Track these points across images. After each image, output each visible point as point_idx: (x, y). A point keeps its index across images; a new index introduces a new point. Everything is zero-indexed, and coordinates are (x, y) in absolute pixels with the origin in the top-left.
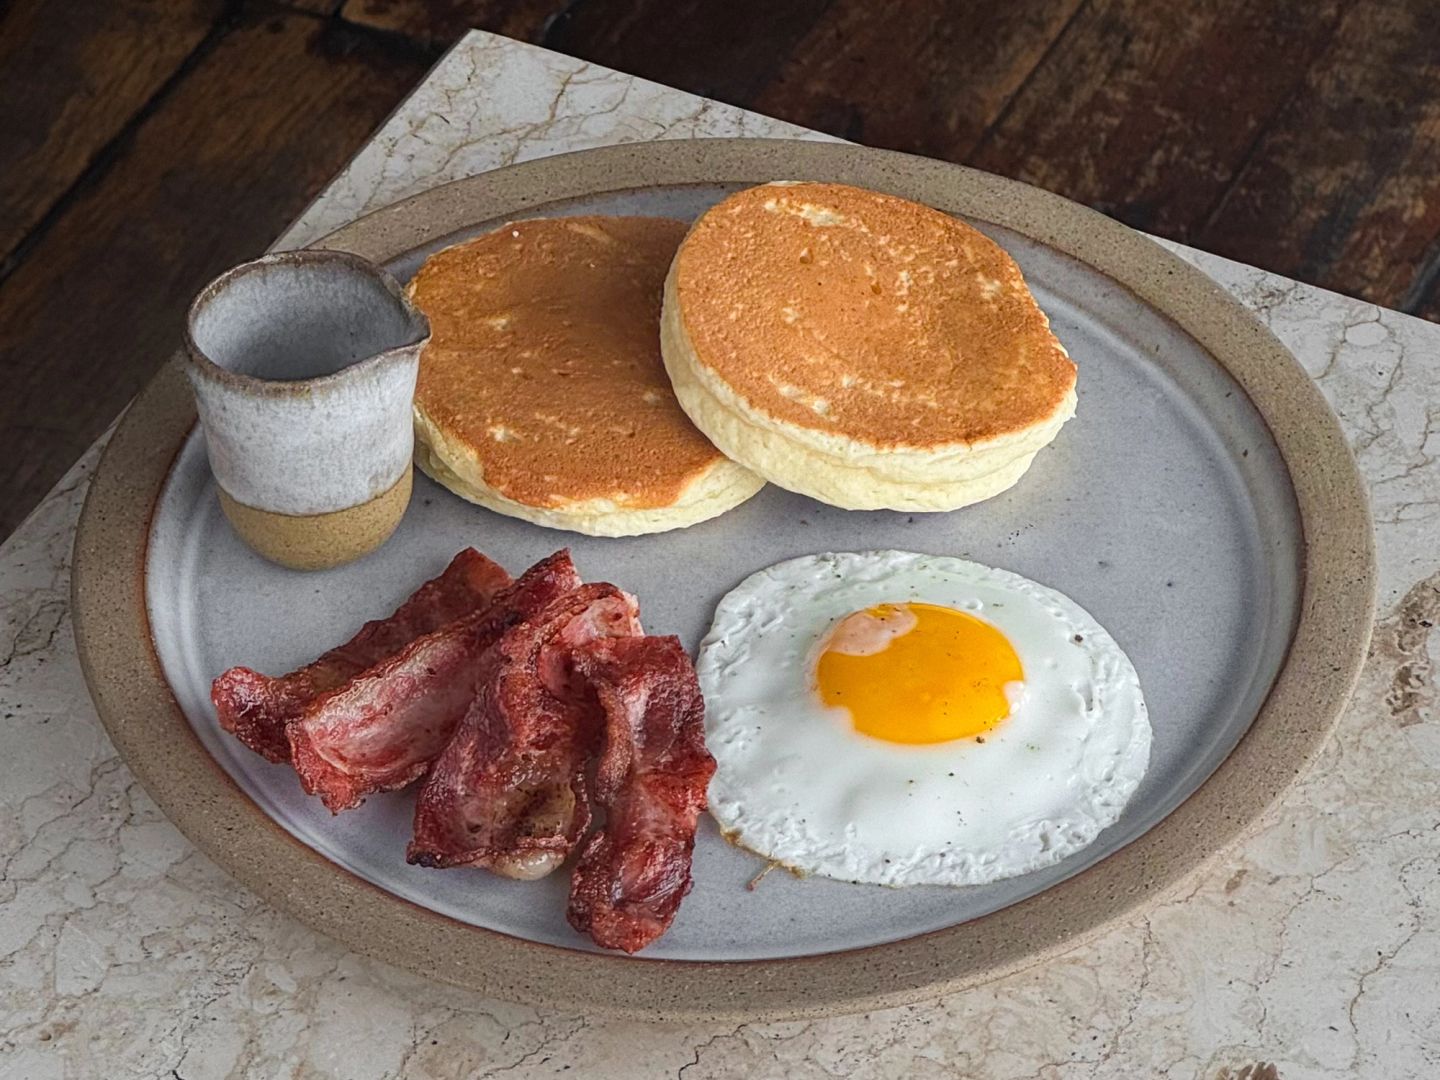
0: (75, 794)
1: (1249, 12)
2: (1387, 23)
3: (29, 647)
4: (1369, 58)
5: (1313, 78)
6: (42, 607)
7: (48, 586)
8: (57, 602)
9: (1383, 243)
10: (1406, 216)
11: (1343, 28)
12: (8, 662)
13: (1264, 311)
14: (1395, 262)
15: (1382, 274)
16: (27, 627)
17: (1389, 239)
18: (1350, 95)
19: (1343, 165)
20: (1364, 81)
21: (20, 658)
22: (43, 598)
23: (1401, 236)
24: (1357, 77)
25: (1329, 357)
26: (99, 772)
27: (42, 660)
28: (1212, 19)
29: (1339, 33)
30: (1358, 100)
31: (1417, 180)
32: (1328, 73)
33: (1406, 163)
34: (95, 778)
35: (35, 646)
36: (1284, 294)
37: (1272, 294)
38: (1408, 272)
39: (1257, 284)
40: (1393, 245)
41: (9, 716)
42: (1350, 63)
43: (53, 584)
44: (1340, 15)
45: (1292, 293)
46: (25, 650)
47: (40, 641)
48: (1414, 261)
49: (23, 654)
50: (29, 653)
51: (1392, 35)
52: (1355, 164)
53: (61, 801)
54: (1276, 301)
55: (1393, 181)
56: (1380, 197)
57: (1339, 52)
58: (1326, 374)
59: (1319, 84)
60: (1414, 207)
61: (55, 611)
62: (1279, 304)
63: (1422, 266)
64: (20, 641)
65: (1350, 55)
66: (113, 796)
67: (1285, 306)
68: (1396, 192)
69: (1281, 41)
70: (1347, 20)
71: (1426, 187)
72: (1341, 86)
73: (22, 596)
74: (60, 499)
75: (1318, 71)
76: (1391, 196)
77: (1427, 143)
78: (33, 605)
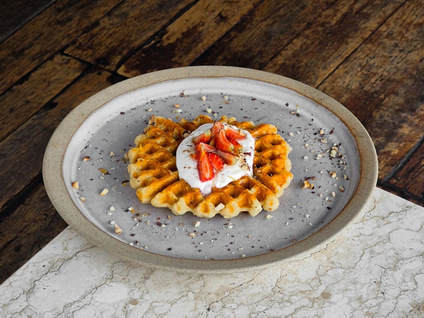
0: (59, 312)
1: (360, 95)
2: (397, 101)
3: (53, 270)
4: (390, 110)
5: (374, 114)
6: (58, 260)
7: (61, 254)
8: (62, 259)
9: (385, 160)
10: (392, 154)
11: (385, 101)
12: (47, 274)
13: (405, 211)
14: (387, 165)
15: (383, 168)
16: (53, 265)
17: (387, 159)
18: (383, 119)
19: (378, 138)
20: (388, 116)
21: (50, 273)
22: (59, 257)
23: (390, 158)
24: (386, 115)
25: (421, 226)
26: (66, 306)
27: (56, 274)
28: (350, 96)
29: (383, 102)
30: (386, 121)
31: (397, 144)
32: (378, 113)
33: (395, 139)
34: (65, 308)
35: (54, 270)
36: (411, 207)
37: (408, 207)
38: (390, 168)
39: (404, 204)
40: (387, 161)
41: (44, 289)
42: (385, 111)
43: (62, 254)
44: (385, 98)
45: (413, 207)
46: (52, 271)
47: (56, 269)
48: (392, 165)
49: (51, 272)
50: (53, 272)
51: (397, 105)
52: (381, 138)
53: (55, 313)
54: (409, 209)
55: (390, 144)
56: (386, 148)
57: (382, 108)
58: (419, 231)
59: (375, 116)
60: (395, 151)
61: (61, 261)
62: (409, 210)
63: (394, 167)
64: (51, 268)
65: (385, 109)
66: (69, 313)
67: (411, 210)
68: (390, 146)
69: (367, 103)
70: (387, 99)
71: (399, 146)
72: (381, 117)
73: (54, 256)
74: (68, 230)
75: (376, 112)
76: (389, 147)
77: (402, 134)
78: (56, 259)
